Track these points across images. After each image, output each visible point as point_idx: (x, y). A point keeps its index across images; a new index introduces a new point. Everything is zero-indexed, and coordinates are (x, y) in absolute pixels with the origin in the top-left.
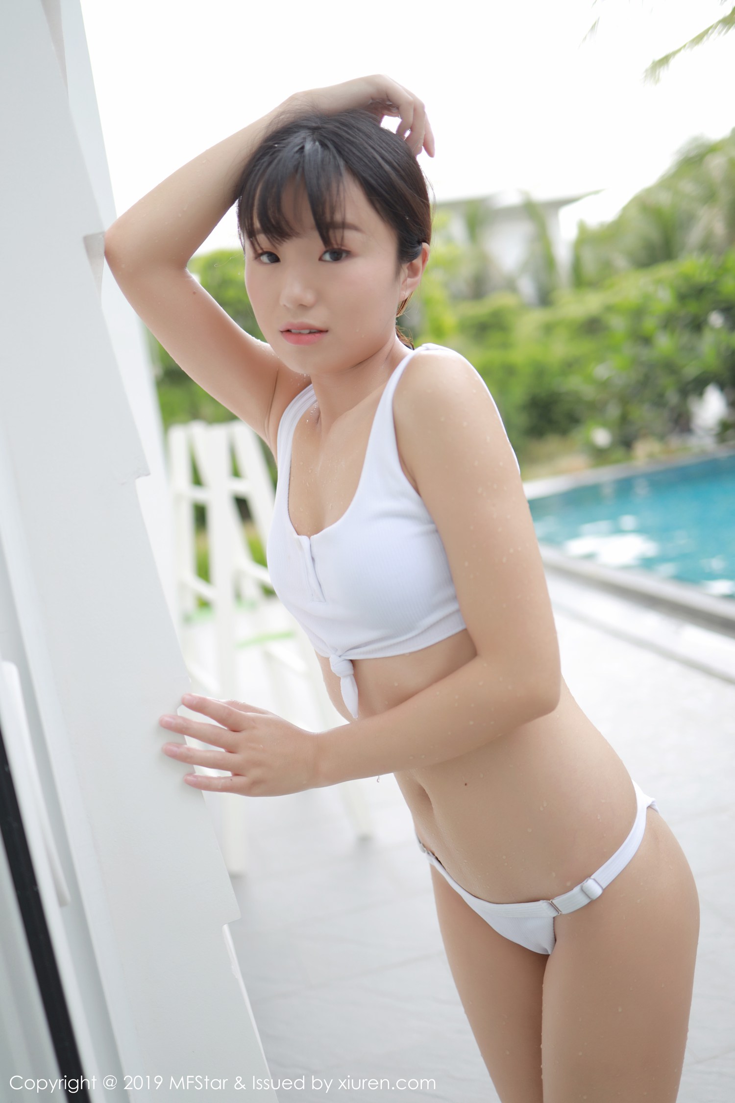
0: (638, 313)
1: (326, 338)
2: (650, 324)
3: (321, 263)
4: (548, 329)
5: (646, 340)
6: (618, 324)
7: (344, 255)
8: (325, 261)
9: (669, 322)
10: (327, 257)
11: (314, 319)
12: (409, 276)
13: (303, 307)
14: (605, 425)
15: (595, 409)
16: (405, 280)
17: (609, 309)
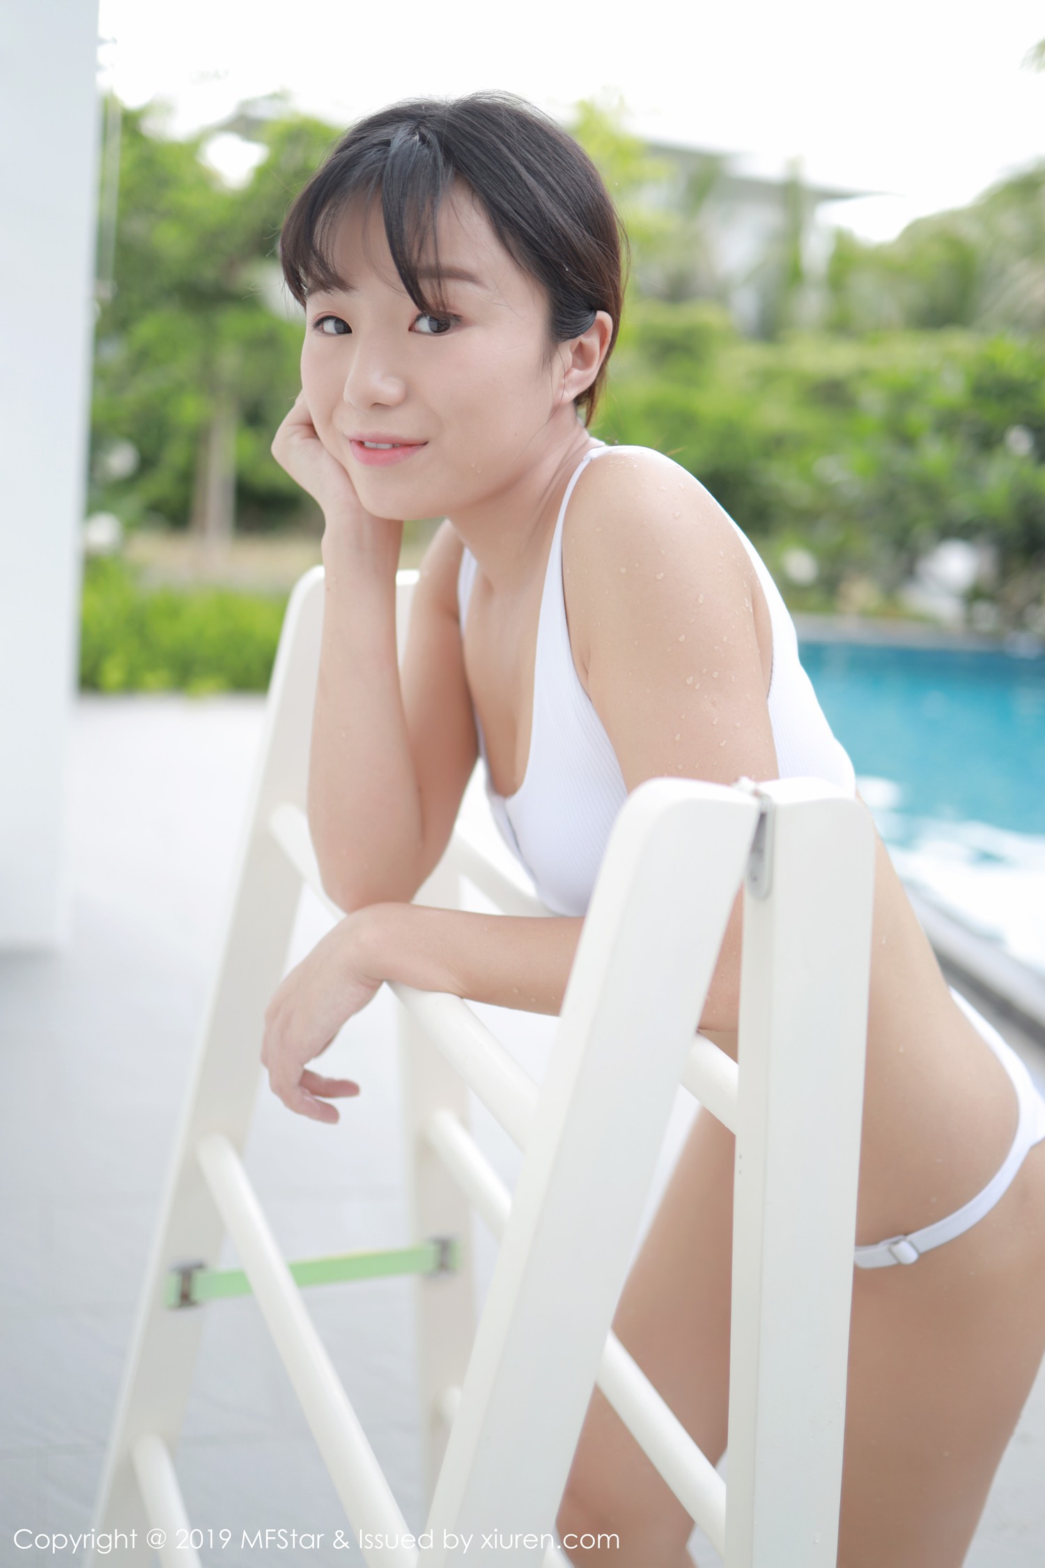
0: (905, 397)
1: (421, 455)
2: (919, 419)
3: (412, 334)
4: (767, 378)
5: (905, 440)
6: (873, 400)
7: (452, 323)
8: (419, 332)
9: (947, 424)
10: (424, 325)
11: (401, 425)
12: (574, 365)
13: (378, 406)
14: (811, 547)
15: (805, 519)
16: (566, 374)
17: (864, 374)
